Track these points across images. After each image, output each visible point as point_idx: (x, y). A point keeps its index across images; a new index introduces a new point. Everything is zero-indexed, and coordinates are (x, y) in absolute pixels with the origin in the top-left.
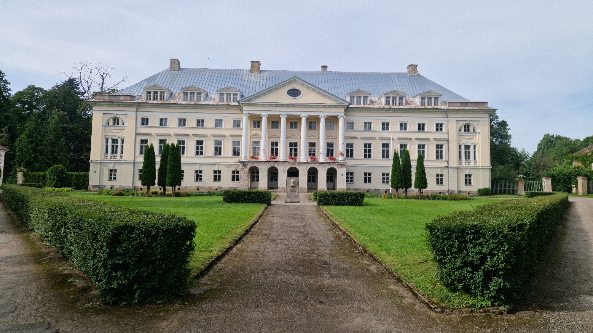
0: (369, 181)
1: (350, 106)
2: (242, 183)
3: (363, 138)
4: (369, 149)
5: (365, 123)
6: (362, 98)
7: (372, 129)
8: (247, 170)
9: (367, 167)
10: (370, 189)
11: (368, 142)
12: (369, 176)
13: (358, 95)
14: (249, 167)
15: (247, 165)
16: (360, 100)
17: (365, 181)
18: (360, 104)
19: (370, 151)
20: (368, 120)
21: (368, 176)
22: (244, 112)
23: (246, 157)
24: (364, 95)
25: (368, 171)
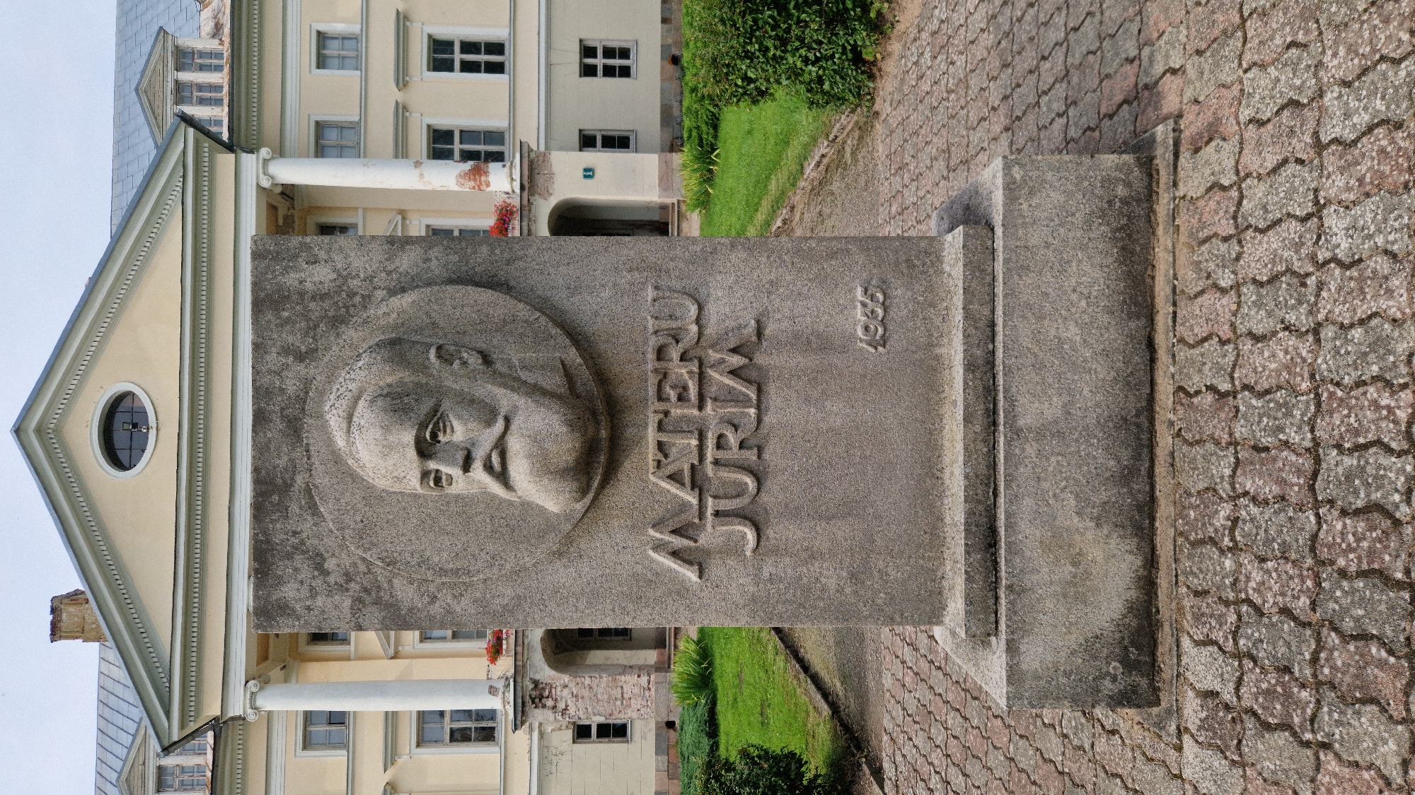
0: (624, 53)
1: (225, 137)
2: (636, 704)
3: (402, 79)
4: (457, 48)
5: (322, 62)
6: (185, 76)
7: (355, 28)
8: (566, 678)
9: (554, 59)
10: (664, 48)
11: (419, 53)
12: (600, 53)
13: (170, 99)
14: (545, 673)
15: (536, 683)
16: (200, 87)
17: (625, 72)
18: (218, 88)
19: (469, 47)
20: (301, 51)
21: (599, 61)
22: (236, 709)
23: (492, 691)
24: (165, 65)
25: (572, 58)
